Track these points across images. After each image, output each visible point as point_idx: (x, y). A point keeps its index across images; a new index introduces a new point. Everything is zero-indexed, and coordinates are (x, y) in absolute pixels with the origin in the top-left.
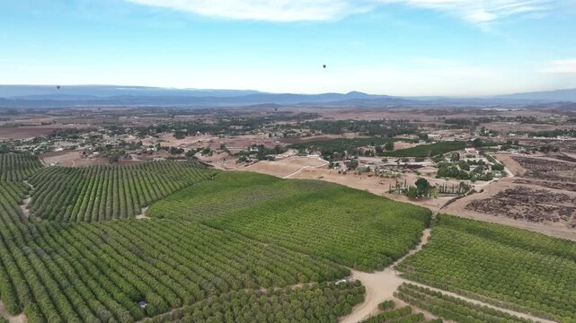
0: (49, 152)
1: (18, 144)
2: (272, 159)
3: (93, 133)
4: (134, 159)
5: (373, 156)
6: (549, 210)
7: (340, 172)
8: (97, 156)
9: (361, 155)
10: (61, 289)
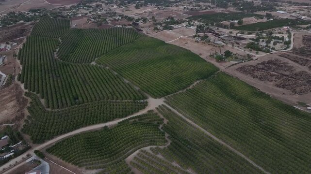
0: (75, 16)
2: (171, 29)
3: (98, 3)
5: (228, 28)
6: (272, 76)
7: (196, 41)
8: (93, 22)
9: (222, 27)
10: (56, 92)
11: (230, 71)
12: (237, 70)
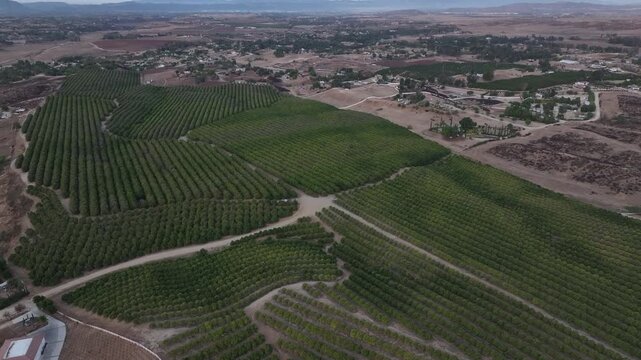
0: (152, 68)
1: (131, 58)
2: (348, 86)
3: (200, 48)
4: (221, 80)
5: (463, 86)
6: (564, 160)
8: (187, 75)
9: (451, 84)
10: (96, 186)
11: (473, 155)
12: (489, 151)
